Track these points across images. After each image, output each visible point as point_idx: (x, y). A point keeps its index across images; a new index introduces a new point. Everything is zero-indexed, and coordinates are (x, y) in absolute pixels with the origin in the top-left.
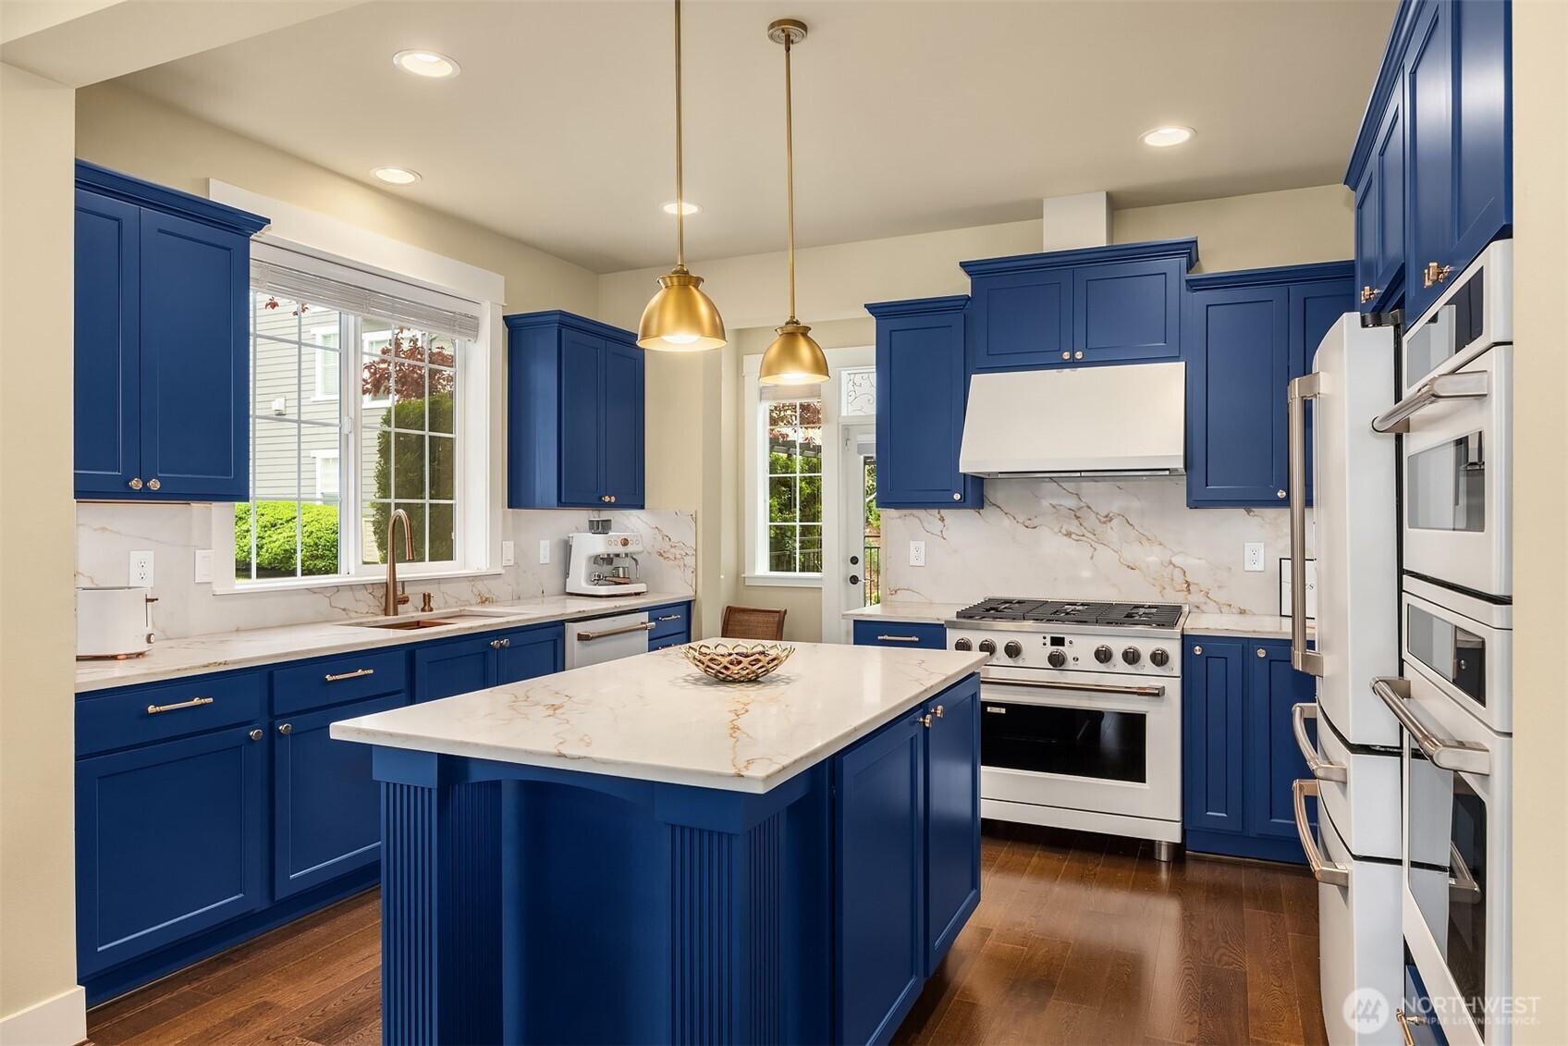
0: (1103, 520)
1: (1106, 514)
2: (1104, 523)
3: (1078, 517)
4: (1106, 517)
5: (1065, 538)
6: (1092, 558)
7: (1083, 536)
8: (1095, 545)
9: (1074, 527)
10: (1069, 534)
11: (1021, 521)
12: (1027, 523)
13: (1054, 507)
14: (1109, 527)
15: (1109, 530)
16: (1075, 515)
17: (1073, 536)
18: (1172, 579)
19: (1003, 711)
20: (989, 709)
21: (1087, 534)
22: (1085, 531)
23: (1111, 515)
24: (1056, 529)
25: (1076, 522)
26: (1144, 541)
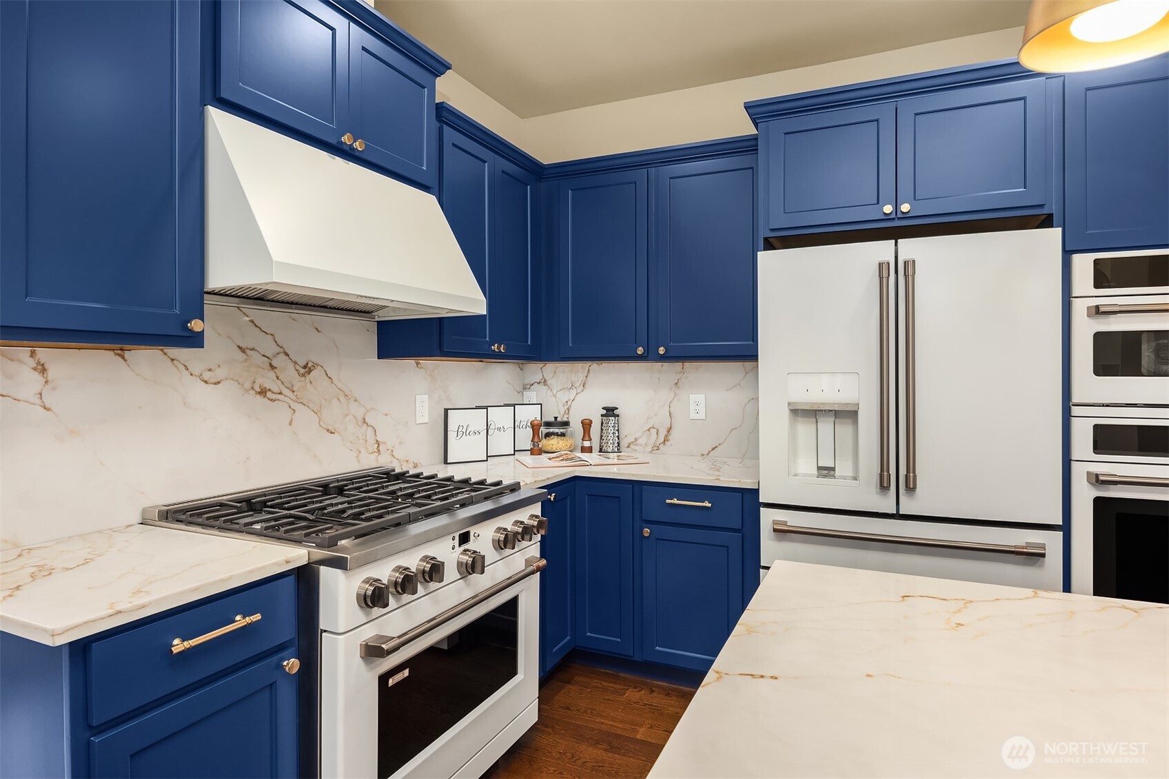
0: (302, 371)
1: (305, 364)
2: (303, 375)
3: (272, 367)
4: (305, 367)
5: (258, 396)
6: (291, 423)
7: (281, 393)
8: (294, 405)
9: (268, 380)
10: (263, 392)
11: (197, 372)
12: (207, 376)
13: (244, 351)
14: (308, 381)
15: (309, 385)
16: (271, 365)
17: (269, 394)
18: (366, 441)
19: (406, 673)
20: (391, 682)
21: (286, 391)
22: (282, 387)
23: (310, 364)
24: (248, 385)
25: (272, 375)
26: (342, 399)
